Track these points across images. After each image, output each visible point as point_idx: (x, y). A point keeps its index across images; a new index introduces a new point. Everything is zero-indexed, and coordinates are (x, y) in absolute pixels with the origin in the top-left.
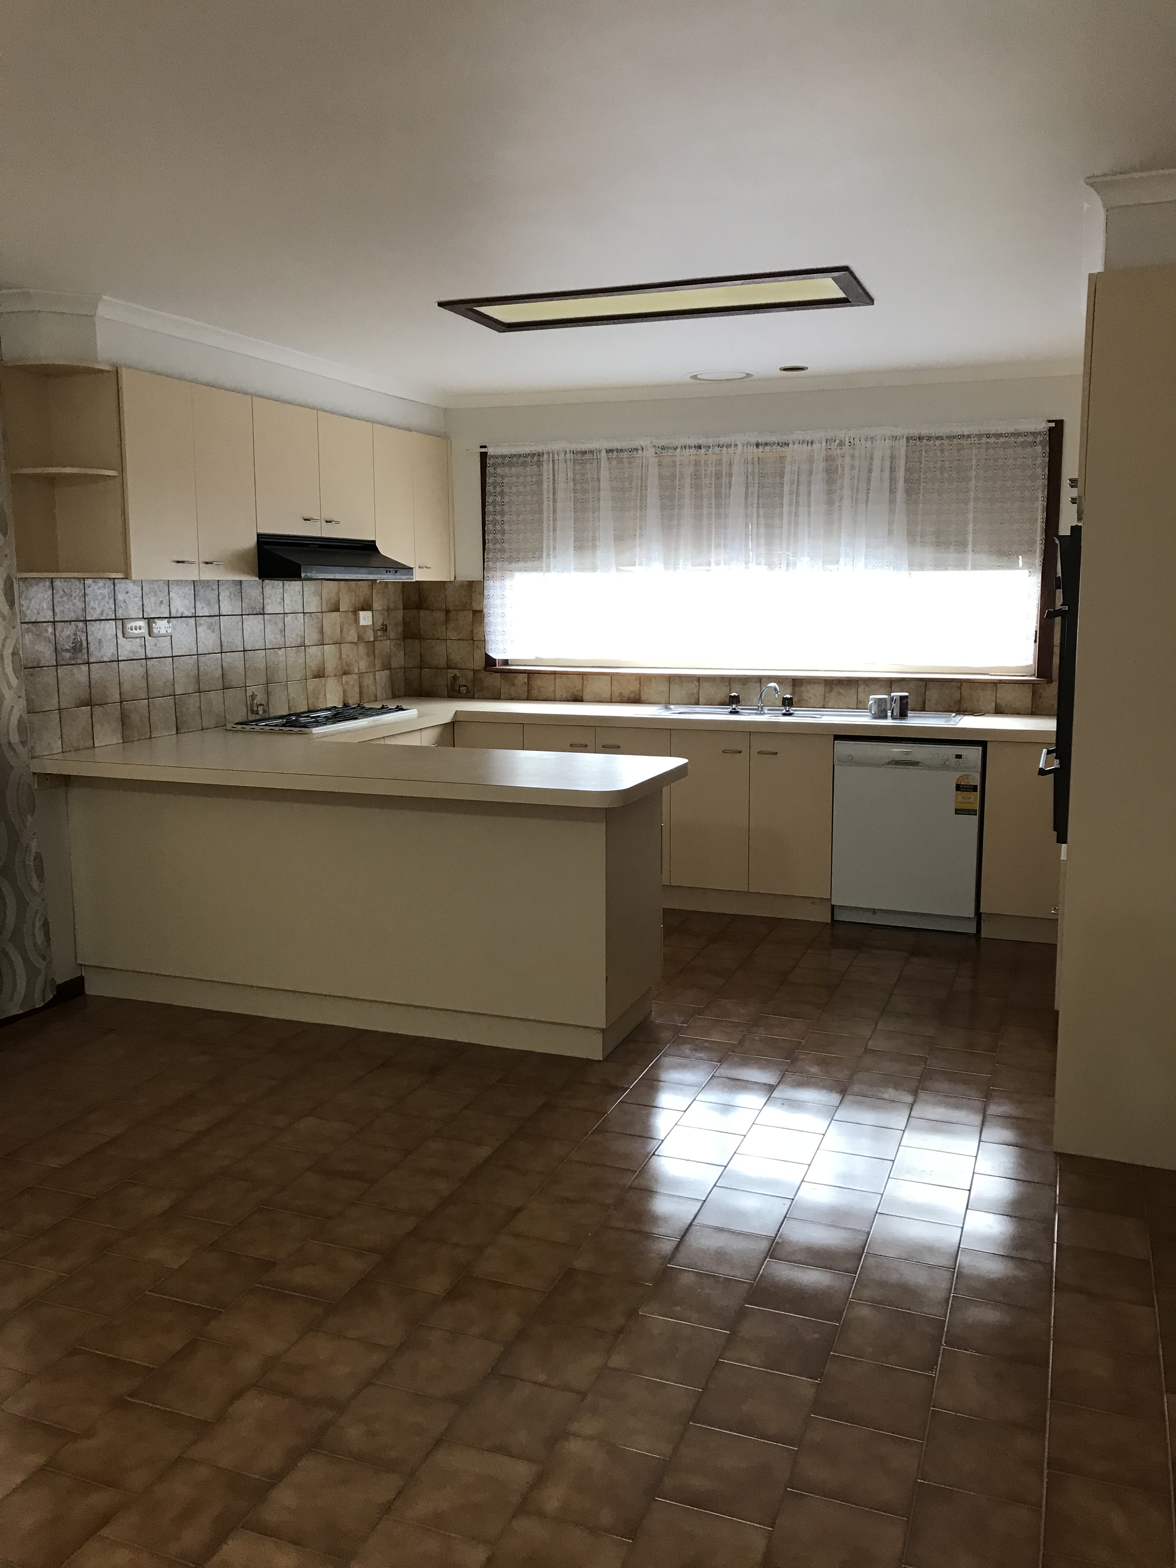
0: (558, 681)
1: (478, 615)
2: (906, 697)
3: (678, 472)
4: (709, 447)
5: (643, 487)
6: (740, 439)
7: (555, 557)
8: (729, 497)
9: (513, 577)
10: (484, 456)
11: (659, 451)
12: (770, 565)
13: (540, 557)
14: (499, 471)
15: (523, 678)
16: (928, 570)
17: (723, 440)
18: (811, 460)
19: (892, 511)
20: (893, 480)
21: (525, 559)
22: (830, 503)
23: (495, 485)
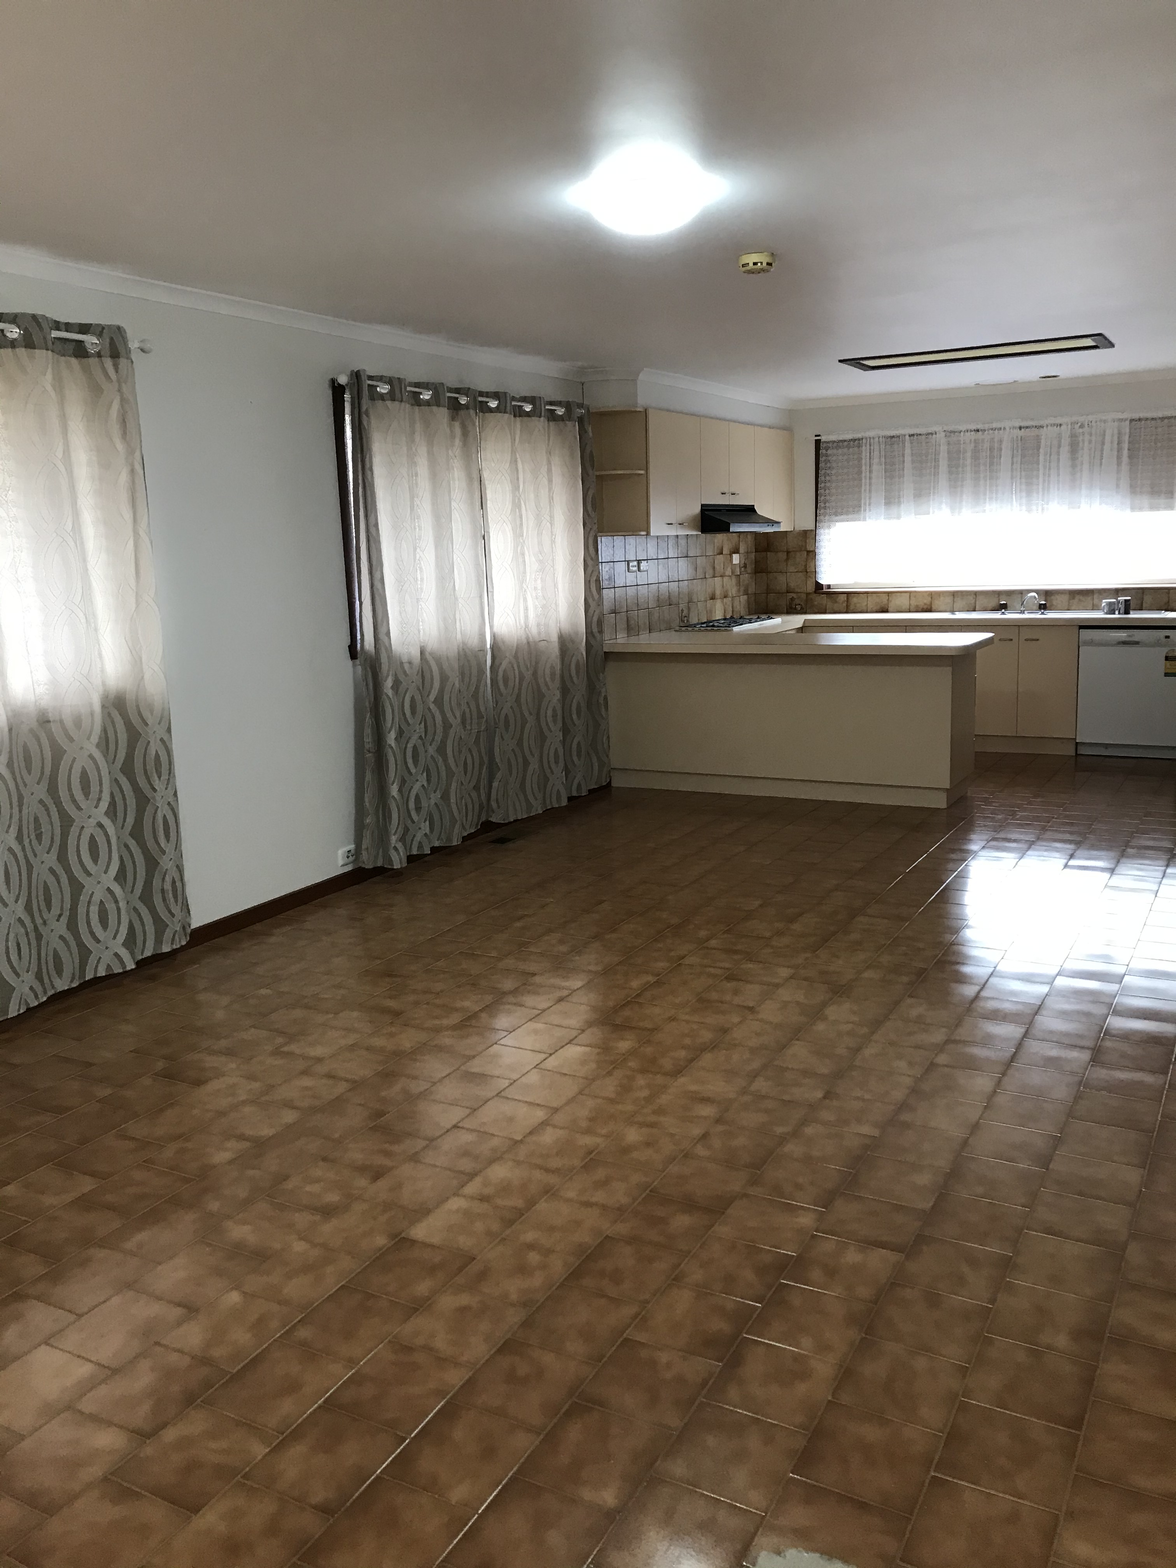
0: (869, 598)
1: (812, 555)
2: (1129, 600)
3: (962, 449)
4: (985, 430)
5: (936, 460)
6: (1007, 424)
7: (870, 510)
8: (1000, 465)
9: (835, 525)
10: (818, 443)
11: (948, 434)
12: (1029, 511)
13: (859, 511)
14: (829, 452)
15: (843, 598)
16: (1145, 511)
17: (994, 425)
18: (1059, 437)
19: (1118, 471)
20: (1120, 450)
21: (847, 513)
22: (1074, 466)
23: (827, 462)
